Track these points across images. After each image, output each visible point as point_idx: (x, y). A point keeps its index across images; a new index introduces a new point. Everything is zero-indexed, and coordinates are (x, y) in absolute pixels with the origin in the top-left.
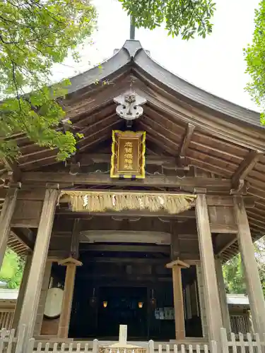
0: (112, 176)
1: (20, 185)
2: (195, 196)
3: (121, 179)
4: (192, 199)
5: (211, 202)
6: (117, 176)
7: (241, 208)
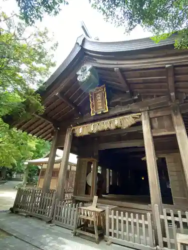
0: (92, 115)
1: (59, 128)
2: (140, 114)
3: (97, 115)
4: (138, 117)
5: (152, 115)
6: (95, 114)
7: (176, 114)
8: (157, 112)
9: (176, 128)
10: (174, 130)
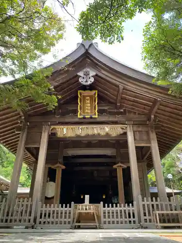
0: (79, 117)
1: (28, 124)
2: (127, 126)
3: (84, 118)
4: (125, 128)
5: (135, 129)
6: (82, 117)
7: (152, 132)
8: (139, 127)
9: (152, 142)
10: (150, 143)
